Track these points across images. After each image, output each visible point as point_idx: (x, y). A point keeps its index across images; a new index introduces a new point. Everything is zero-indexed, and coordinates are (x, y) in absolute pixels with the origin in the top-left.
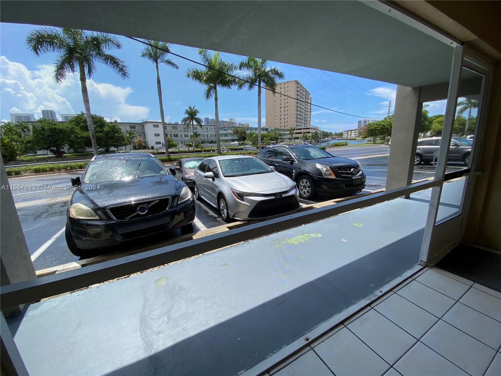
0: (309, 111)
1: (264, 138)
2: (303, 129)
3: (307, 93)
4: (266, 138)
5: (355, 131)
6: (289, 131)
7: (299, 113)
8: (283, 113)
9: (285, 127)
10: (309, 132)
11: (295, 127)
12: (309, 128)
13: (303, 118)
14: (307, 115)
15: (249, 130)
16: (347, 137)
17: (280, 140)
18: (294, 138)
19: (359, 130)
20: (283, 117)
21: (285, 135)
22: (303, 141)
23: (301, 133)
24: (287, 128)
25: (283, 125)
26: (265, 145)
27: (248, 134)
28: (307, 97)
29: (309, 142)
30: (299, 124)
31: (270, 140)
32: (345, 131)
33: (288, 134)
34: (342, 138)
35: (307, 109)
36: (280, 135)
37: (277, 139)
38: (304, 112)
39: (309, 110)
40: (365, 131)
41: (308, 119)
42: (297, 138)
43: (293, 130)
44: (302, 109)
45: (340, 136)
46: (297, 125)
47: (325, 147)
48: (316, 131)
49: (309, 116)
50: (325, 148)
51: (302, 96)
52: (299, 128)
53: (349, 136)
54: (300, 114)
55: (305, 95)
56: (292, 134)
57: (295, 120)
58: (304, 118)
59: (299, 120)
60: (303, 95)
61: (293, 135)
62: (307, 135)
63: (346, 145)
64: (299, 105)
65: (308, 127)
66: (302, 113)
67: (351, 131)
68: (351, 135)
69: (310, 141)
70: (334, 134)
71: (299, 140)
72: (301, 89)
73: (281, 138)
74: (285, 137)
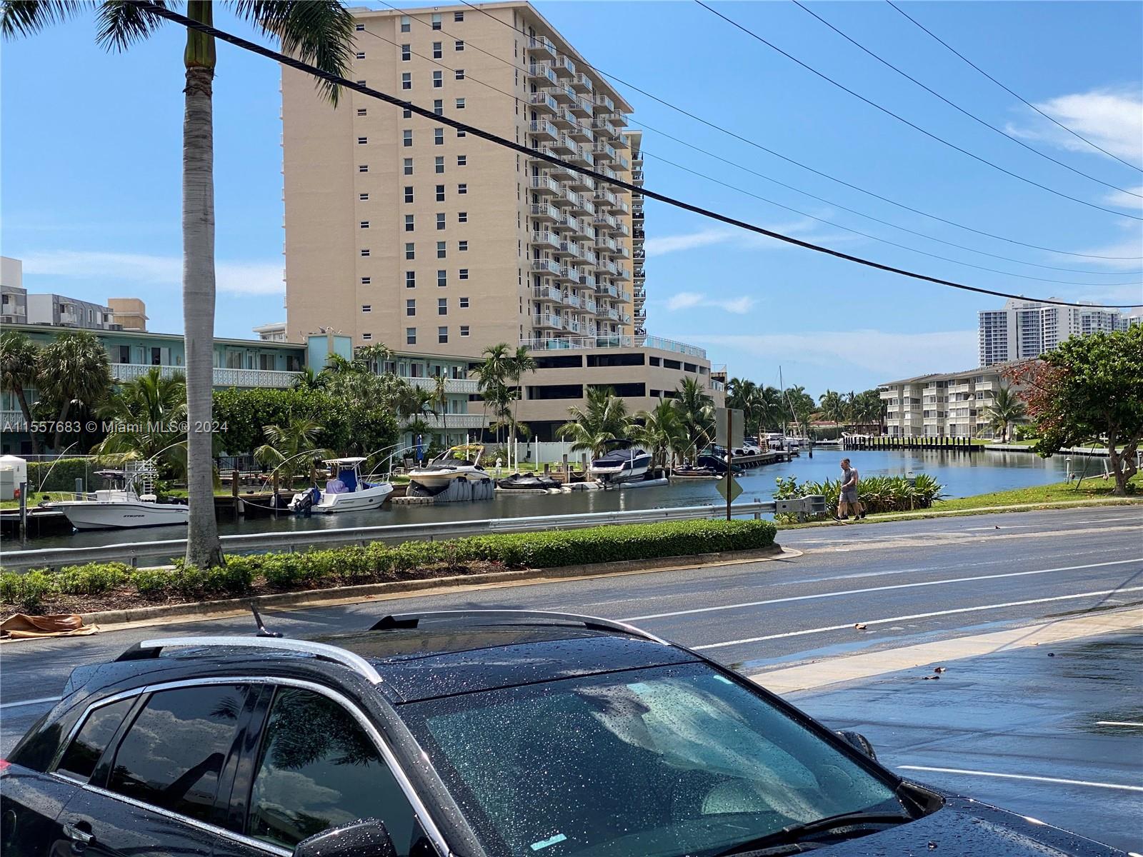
0: (627, 228)
1: (270, 430)
2: (593, 361)
3: (608, 103)
4: (283, 424)
5: (965, 388)
6: (476, 377)
7: (553, 240)
8: (425, 235)
9: (443, 339)
10: (636, 390)
11: (526, 341)
12: (637, 359)
13: (583, 280)
14: (615, 256)
15: (134, 355)
16: (917, 430)
17: (403, 448)
18: (524, 429)
19: (995, 378)
20: (426, 267)
21: (444, 401)
22: (590, 454)
23: (573, 391)
24: (459, 348)
25: (427, 322)
26: (277, 483)
27: (121, 392)
28: (610, 128)
29: (640, 464)
30: (553, 321)
31: (321, 441)
32: (900, 386)
33: (472, 397)
34: (884, 438)
35: (612, 213)
36: (411, 403)
37: (380, 436)
38: (590, 232)
39: (627, 225)
40: (1048, 400)
41: (627, 289)
42: (545, 431)
43: (517, 363)
44: (574, 215)
45: (868, 417)
46: (539, 333)
47: (768, 519)
48: (686, 383)
49: (627, 267)
50: (772, 532)
51: (569, 117)
52: (557, 350)
53: (932, 422)
54: (564, 247)
55: (590, 112)
56: (504, 395)
57: (528, 290)
58: (591, 281)
59: (554, 294)
60: (580, 114)
61: (512, 405)
62: (619, 409)
63: (924, 503)
64: (553, 185)
65: (628, 345)
66: (574, 240)
67: (942, 384)
68: (942, 415)
69: (649, 453)
70: (818, 404)
71: (562, 447)
72: (562, 73)
73: (418, 430)
74: (453, 420)
